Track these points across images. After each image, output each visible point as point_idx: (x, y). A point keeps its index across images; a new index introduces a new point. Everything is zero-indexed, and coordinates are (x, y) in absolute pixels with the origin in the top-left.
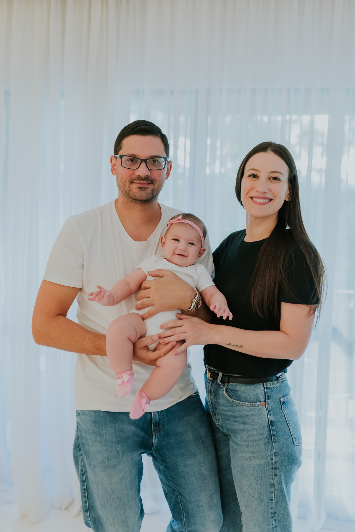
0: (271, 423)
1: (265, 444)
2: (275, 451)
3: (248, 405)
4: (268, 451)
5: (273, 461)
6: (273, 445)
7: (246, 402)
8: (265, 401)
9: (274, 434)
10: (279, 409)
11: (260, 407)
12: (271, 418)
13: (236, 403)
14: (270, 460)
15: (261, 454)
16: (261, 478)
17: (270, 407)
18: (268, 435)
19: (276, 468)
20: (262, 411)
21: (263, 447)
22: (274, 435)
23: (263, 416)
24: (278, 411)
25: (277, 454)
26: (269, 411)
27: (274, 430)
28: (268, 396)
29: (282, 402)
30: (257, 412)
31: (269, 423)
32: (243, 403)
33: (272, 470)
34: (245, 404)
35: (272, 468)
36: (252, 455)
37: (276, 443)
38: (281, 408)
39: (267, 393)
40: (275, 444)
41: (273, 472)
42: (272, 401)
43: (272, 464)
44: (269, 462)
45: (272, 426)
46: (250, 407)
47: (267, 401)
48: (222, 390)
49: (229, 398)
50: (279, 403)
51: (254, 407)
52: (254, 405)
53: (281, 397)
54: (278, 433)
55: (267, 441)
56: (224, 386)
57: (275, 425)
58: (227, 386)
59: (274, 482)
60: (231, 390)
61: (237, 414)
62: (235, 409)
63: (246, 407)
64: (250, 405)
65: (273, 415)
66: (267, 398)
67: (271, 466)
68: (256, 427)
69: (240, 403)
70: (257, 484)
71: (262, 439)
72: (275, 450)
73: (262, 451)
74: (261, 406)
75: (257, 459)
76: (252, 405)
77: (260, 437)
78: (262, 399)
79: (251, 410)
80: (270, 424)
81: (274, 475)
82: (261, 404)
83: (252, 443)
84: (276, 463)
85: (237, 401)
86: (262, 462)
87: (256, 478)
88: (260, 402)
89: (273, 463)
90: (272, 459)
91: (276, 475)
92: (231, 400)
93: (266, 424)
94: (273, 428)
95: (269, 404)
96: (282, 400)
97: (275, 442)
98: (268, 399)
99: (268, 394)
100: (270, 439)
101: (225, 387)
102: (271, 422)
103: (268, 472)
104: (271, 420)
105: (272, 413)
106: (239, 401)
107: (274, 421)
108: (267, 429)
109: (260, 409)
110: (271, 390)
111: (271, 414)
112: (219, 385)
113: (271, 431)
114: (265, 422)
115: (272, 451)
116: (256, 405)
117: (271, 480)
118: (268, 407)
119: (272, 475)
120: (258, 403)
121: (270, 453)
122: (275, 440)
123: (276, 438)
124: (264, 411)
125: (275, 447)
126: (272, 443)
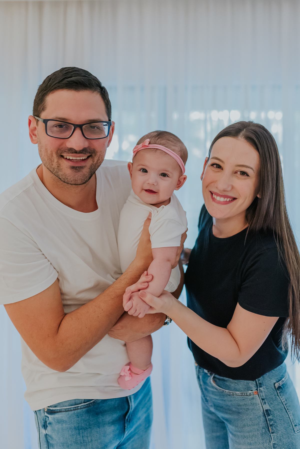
0: (267, 413)
1: (262, 435)
2: (273, 443)
3: (239, 394)
4: (266, 443)
6: (271, 436)
7: (237, 391)
8: (257, 390)
9: (271, 423)
10: (275, 395)
11: (251, 397)
12: (266, 407)
17: (264, 395)
18: (264, 425)
20: (254, 400)
21: (260, 438)
22: (271, 425)
23: (256, 405)
24: (274, 398)
25: (276, 446)
26: (263, 399)
27: (271, 420)
28: (260, 384)
29: (277, 387)
30: (250, 402)
31: (265, 412)
32: (233, 392)
34: (236, 393)
37: (275, 434)
40: (273, 434)
42: (265, 388)
45: (269, 415)
46: (241, 396)
47: (260, 390)
48: (210, 379)
49: (218, 387)
50: (274, 389)
51: (246, 397)
52: (245, 394)
53: (275, 382)
54: (276, 422)
55: (264, 431)
56: (211, 375)
57: (271, 414)
60: (220, 379)
61: (229, 403)
62: (226, 398)
63: (238, 396)
64: (241, 394)
65: (268, 403)
66: (258, 386)
68: (251, 417)
69: (230, 393)
71: (258, 430)
72: (274, 441)
73: (260, 443)
74: (253, 395)
76: (243, 394)
77: (256, 427)
78: (254, 388)
79: (243, 400)
80: (265, 414)
82: (253, 393)
85: (227, 391)
88: (252, 390)
92: (220, 390)
93: (261, 413)
94: (270, 417)
96: (277, 385)
97: (272, 433)
98: (261, 387)
99: (259, 382)
100: (267, 429)
101: (213, 376)
102: (267, 411)
104: (266, 409)
105: (266, 401)
106: (229, 390)
107: (270, 410)
108: (262, 418)
109: (253, 398)
111: (265, 403)
112: (206, 374)
113: (268, 421)
114: (260, 411)
115: (270, 442)
116: (248, 394)
118: (261, 395)
120: (250, 392)
121: (269, 444)
122: (273, 430)
123: (274, 428)
124: (258, 400)
125: (273, 438)
126: (270, 434)
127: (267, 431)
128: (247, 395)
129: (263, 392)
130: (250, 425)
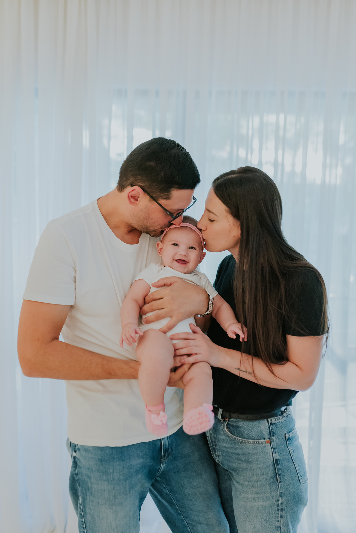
0: (276, 462)
1: (270, 484)
2: (280, 492)
3: (251, 442)
4: (273, 492)
5: (279, 503)
6: (278, 485)
7: (250, 439)
8: (269, 438)
9: (279, 473)
11: (264, 445)
12: (276, 456)
13: (239, 440)
14: (276, 501)
15: (265, 495)
16: (266, 520)
17: (275, 445)
18: (273, 475)
19: (282, 509)
20: (266, 449)
21: (268, 487)
22: (279, 475)
23: (267, 454)
24: (284, 448)
25: (282, 495)
26: (274, 449)
27: (279, 469)
28: (273, 432)
29: (287, 438)
30: (261, 450)
31: (274, 461)
32: (246, 440)
33: (277, 512)
34: (248, 441)
35: (278, 510)
36: (256, 496)
37: (282, 483)
38: (286, 445)
39: (272, 429)
40: (280, 483)
41: (279, 514)
42: (277, 438)
43: (278, 506)
44: (274, 503)
45: (278, 464)
46: (253, 444)
47: (272, 439)
48: (223, 426)
49: (230, 435)
50: (285, 440)
51: (258, 445)
52: (258, 443)
53: (286, 433)
54: (284, 472)
55: (272, 481)
56: (225, 421)
57: (280, 464)
58: (228, 421)
59: (280, 524)
60: (233, 426)
61: (240, 451)
62: (237, 446)
63: (250, 444)
64: (253, 443)
65: (278, 453)
66: (271, 435)
67: (277, 508)
68: (261, 466)
69: (242, 440)
70: (261, 527)
71: (266, 479)
72: (281, 490)
73: (267, 492)
74: (265, 443)
75: (261, 501)
76: (256, 443)
77: (264, 477)
78: (267, 436)
79: (255, 448)
80: (275, 463)
81: (280, 517)
82: (265, 442)
83: (256, 483)
84: (282, 504)
85: (239, 438)
86: (267, 503)
87: (261, 520)
88: (264, 439)
89: (279, 504)
90: (278, 500)
91: (282, 517)
92: (232, 437)
93: (271, 463)
94: (279, 467)
95: (274, 441)
96: (287, 436)
97: (280, 482)
98: (273, 436)
99: (272, 431)
101: (226, 423)
102: (276, 460)
103: (273, 514)
104: (276, 458)
106: (241, 438)
107: (279, 460)
108: (271, 468)
109: (265, 447)
110: (276, 426)
111: (276, 452)
112: (219, 421)
113: (277, 470)
114: (270, 461)
115: (277, 491)
116: (261, 443)
117: (277, 522)
118: (273, 445)
119: (278, 517)
120: (263, 440)
121: (276, 494)
122: (281, 479)
123: (282, 478)
124: (269, 449)
125: (281, 487)
126: (278, 484)
127: (275, 480)
128: (259, 444)
129: (275, 441)
130: (259, 475)
